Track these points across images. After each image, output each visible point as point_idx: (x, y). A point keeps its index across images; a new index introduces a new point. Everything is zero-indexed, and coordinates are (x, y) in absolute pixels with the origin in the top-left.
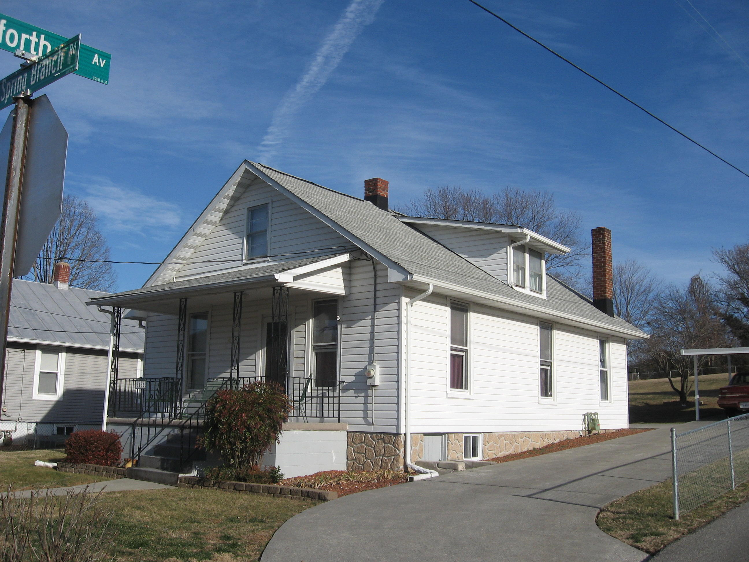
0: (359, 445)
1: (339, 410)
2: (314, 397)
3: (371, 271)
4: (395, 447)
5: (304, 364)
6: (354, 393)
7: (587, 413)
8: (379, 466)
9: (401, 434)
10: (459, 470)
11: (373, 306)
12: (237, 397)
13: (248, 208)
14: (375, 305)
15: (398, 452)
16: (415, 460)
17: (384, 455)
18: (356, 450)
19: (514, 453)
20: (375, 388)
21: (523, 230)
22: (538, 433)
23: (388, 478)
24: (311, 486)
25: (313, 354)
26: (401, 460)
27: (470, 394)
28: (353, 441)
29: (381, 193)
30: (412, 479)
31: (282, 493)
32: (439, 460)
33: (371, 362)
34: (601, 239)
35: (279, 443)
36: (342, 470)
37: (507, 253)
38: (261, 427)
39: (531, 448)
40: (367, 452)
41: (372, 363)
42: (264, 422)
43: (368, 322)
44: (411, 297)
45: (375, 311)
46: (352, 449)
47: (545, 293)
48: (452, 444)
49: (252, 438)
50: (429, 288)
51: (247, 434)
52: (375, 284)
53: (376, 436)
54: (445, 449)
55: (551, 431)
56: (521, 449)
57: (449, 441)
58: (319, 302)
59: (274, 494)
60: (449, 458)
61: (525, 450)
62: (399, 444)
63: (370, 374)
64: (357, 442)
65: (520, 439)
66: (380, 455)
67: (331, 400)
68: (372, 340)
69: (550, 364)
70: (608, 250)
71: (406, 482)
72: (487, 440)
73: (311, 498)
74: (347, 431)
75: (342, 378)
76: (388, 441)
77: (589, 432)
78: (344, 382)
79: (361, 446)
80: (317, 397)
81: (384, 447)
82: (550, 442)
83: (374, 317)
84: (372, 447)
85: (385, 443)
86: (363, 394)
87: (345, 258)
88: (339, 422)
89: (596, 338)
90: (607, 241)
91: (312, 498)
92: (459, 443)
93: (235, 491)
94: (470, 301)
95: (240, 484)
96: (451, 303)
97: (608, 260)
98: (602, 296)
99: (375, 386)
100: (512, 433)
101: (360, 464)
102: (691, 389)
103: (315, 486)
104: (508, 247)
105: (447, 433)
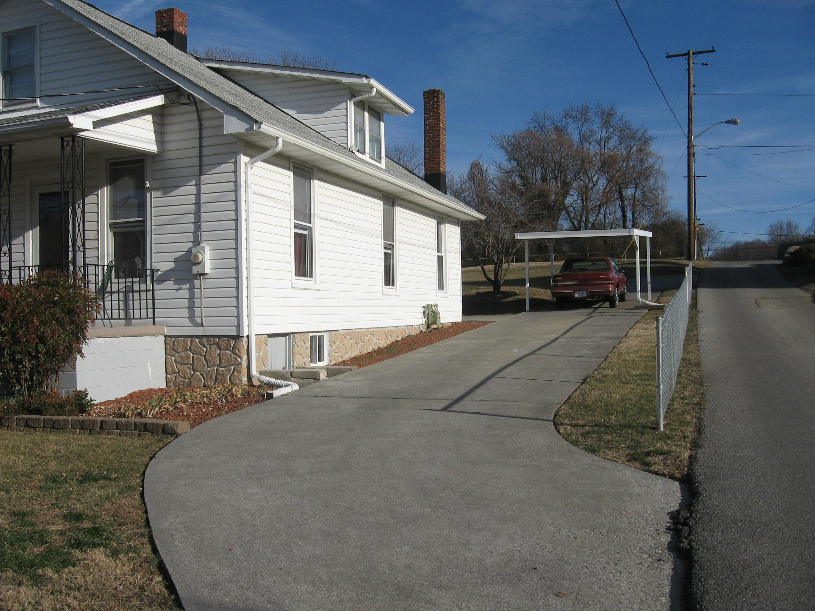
0: (183, 354)
1: (154, 309)
2: (115, 292)
3: (194, 121)
4: (236, 354)
5: (98, 248)
6: (175, 284)
7: (428, 305)
8: (213, 379)
9: (243, 337)
10: (321, 379)
11: (198, 168)
12: (22, 294)
13: (3, 33)
14: (201, 166)
15: (239, 360)
16: (260, 370)
17: (219, 365)
18: (179, 360)
19: (359, 354)
20: (205, 277)
21: (370, 81)
22: (382, 329)
23: (237, 397)
24: (140, 414)
25: (110, 234)
26: (244, 371)
27: (316, 283)
28: (173, 349)
29: (179, 29)
30: (270, 396)
31: (104, 427)
32: (284, 368)
33: (197, 242)
34: (435, 102)
35: (82, 356)
36: (161, 388)
37: (347, 109)
38: (59, 336)
39: (376, 348)
40: (195, 362)
41: (199, 244)
42: (64, 329)
43: (191, 189)
44: (251, 157)
45: (201, 174)
46: (173, 359)
47: (383, 161)
48: (298, 347)
49: (47, 352)
50: (277, 144)
51: (40, 347)
52: (201, 138)
53: (208, 341)
54: (290, 353)
55: (394, 327)
56: (367, 349)
57: (294, 343)
58: (115, 164)
59: (90, 430)
60: (295, 365)
61: (370, 350)
62: (240, 349)
63: (198, 259)
64: (180, 349)
65: (365, 338)
66: (215, 366)
67: (143, 295)
68: (197, 213)
69: (391, 247)
70: (442, 117)
71: (264, 400)
72: (333, 339)
73: (151, 432)
74: (165, 336)
75: (155, 266)
76: (224, 346)
77: (429, 327)
78: (159, 270)
79: (185, 354)
80: (119, 292)
81: (219, 354)
82: (393, 339)
83: (200, 182)
84: (201, 355)
85: (220, 349)
86: (187, 286)
87: (158, 101)
88: (154, 324)
89: (433, 217)
90: (441, 106)
91: (153, 433)
92: (305, 346)
93: (28, 429)
94: (314, 166)
95: (35, 419)
96: (294, 167)
97: (442, 128)
98: (436, 170)
99: (204, 274)
100: (357, 330)
101: (185, 378)
102: (505, 278)
103: (146, 414)
104: (349, 101)
105: (292, 333)
